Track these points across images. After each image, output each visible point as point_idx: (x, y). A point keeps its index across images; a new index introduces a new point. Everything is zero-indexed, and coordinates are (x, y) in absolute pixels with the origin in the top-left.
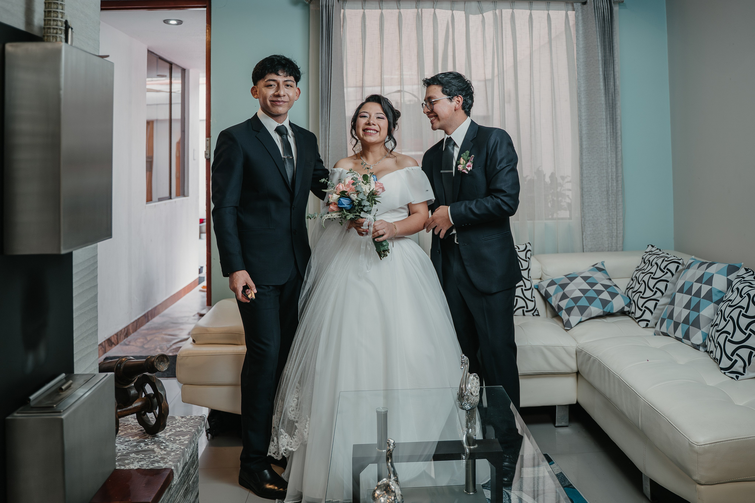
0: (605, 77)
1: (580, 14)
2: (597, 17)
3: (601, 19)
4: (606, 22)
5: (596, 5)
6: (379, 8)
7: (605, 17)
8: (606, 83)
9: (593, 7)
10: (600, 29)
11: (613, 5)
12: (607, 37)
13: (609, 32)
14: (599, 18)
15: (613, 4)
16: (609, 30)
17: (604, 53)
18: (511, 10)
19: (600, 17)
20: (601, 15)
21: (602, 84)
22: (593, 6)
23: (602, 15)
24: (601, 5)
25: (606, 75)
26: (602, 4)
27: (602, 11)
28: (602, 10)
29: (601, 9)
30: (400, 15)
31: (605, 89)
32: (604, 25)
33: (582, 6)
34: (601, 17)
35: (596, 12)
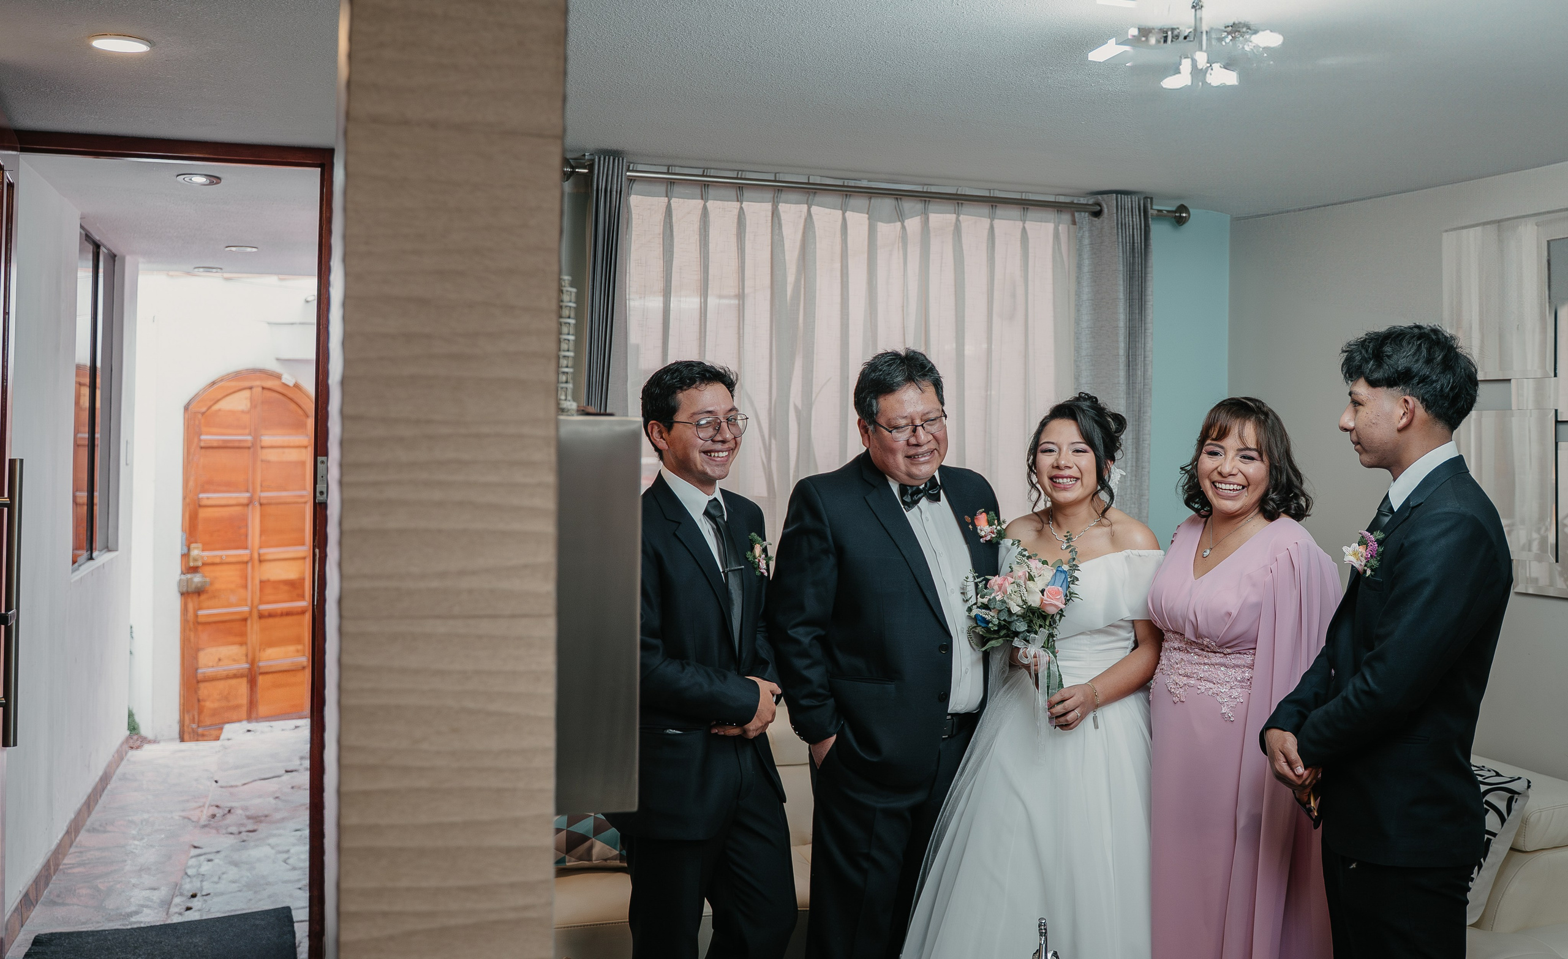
0: (1129, 361)
1: (1087, 234)
2: (1121, 244)
3: (1128, 247)
4: (1137, 255)
5: (1120, 219)
6: (700, 196)
7: (1136, 245)
8: (1131, 371)
9: (1115, 224)
10: (1125, 268)
11: (1150, 222)
12: (1137, 283)
13: (1140, 275)
14: (1125, 246)
15: (1150, 219)
16: (1142, 271)
17: (1129, 314)
18: (954, 216)
19: (1126, 243)
20: (1128, 241)
21: (1122, 373)
22: (1115, 221)
23: (1130, 240)
24: (1129, 220)
25: (1130, 357)
26: (1131, 219)
27: (1131, 233)
28: (1131, 230)
29: (1129, 229)
30: (741, 216)
31: (1128, 383)
32: (1133, 260)
33: (1090, 218)
34: (1128, 244)
35: (1120, 234)
